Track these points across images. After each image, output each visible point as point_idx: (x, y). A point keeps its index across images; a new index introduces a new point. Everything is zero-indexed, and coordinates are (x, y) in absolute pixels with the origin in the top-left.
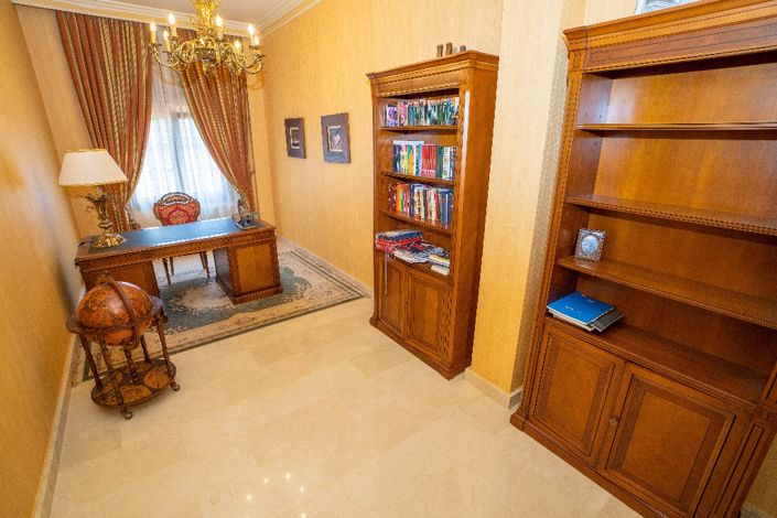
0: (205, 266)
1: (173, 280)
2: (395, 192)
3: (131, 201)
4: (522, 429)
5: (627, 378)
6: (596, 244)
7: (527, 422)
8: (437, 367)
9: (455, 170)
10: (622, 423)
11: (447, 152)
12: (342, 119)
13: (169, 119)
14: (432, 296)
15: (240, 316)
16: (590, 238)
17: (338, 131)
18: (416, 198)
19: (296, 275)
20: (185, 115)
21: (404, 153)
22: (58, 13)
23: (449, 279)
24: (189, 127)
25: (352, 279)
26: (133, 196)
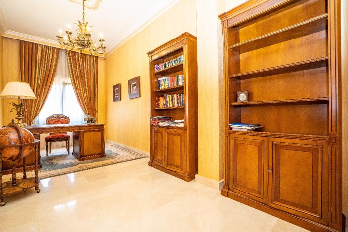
0: (68, 150)
1: (50, 155)
2: (159, 100)
3: (36, 120)
4: (227, 197)
5: (271, 145)
6: (245, 97)
7: (229, 191)
8: (182, 177)
9: (184, 83)
10: (274, 171)
11: (180, 77)
12: (137, 79)
13: (62, 85)
14: (177, 139)
15: (81, 165)
16: (243, 94)
17: (135, 85)
18: (168, 99)
19: (113, 152)
20: (69, 84)
21: (163, 83)
22: (21, 41)
23: (184, 129)
24: (70, 89)
25: (140, 151)
26: (37, 117)
